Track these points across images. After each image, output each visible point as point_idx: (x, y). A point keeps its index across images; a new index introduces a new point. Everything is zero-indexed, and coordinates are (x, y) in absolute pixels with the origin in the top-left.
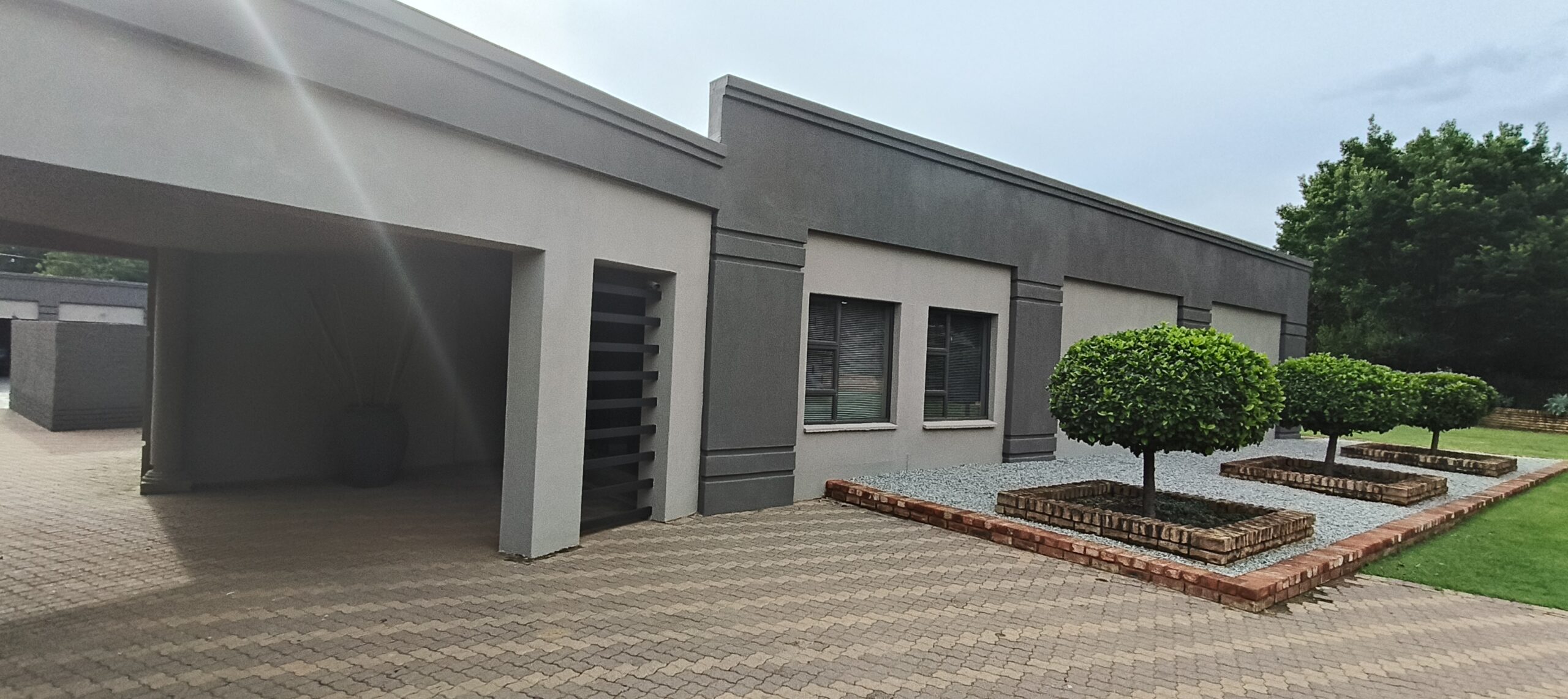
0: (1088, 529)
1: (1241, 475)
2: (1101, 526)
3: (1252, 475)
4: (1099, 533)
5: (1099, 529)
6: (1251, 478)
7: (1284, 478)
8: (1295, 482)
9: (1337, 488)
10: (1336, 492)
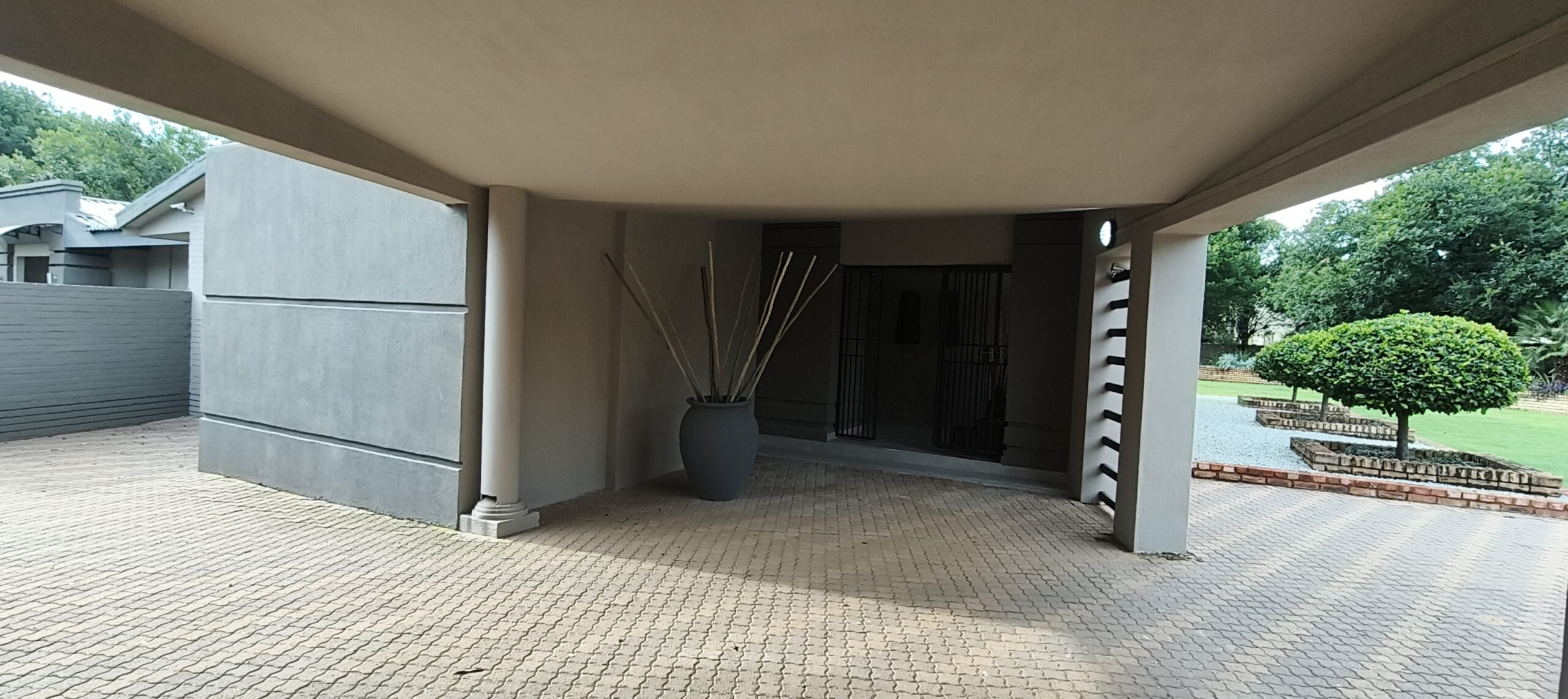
0: (1423, 478)
1: (1285, 426)
2: (1437, 475)
3: (1294, 426)
4: (1435, 480)
5: (1435, 477)
6: (1293, 428)
7: (1321, 427)
8: (1330, 430)
9: (1364, 433)
10: (1362, 435)
